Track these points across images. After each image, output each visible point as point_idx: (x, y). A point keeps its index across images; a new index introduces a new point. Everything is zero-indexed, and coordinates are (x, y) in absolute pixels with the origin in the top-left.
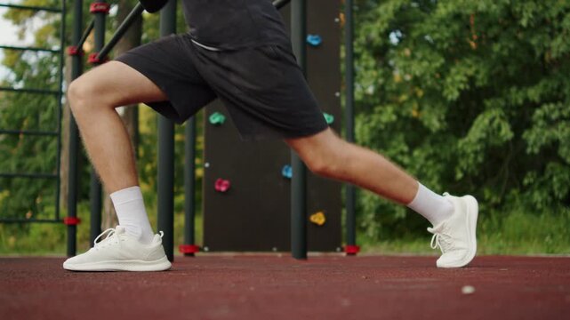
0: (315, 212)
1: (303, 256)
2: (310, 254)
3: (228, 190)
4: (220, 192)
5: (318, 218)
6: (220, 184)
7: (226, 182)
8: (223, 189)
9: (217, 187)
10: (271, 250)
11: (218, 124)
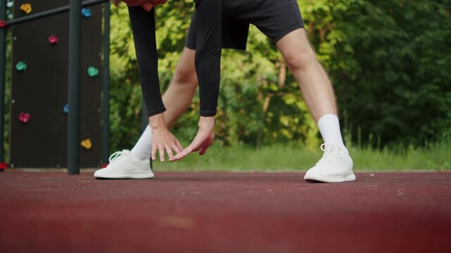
0: (85, 139)
1: (78, 172)
2: (81, 170)
3: (28, 121)
4: (22, 122)
5: (87, 144)
6: (23, 116)
7: (27, 115)
8: (25, 120)
9: (21, 119)
10: (55, 167)
11: (22, 71)
